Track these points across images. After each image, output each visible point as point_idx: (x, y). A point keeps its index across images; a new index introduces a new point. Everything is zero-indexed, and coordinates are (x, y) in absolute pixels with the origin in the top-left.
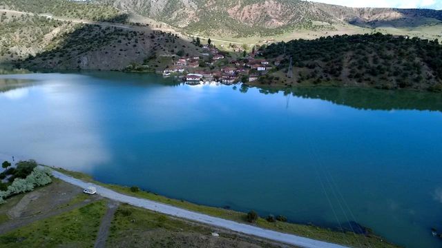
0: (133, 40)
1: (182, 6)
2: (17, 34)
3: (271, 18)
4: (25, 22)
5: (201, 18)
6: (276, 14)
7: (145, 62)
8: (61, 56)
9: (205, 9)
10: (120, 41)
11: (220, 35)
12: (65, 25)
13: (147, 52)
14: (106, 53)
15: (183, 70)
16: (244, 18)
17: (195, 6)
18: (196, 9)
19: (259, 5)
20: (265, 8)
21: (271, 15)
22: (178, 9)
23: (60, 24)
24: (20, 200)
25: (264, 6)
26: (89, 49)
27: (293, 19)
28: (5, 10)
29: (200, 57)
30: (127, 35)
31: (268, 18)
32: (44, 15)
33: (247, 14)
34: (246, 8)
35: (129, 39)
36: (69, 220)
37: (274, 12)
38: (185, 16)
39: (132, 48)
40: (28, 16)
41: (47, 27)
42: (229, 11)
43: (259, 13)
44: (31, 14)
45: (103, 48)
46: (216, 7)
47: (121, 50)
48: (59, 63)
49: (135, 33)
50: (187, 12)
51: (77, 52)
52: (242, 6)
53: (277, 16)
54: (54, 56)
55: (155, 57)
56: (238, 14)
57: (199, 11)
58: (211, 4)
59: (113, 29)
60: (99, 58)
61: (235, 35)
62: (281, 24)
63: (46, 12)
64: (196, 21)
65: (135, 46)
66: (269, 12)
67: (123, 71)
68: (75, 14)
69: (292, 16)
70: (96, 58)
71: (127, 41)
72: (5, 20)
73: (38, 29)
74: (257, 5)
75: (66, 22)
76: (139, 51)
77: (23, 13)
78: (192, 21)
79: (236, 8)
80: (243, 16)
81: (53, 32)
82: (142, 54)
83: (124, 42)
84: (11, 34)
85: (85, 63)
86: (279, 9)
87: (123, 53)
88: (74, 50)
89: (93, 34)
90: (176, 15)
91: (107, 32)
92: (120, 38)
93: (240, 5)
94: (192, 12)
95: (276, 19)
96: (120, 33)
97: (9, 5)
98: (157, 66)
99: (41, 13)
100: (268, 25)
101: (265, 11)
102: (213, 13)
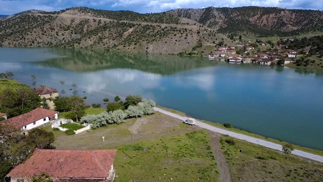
0: (184, 35)
1: (213, 16)
2: (107, 32)
3: (286, 24)
4: (112, 25)
5: (228, 25)
6: (291, 21)
7: (194, 49)
8: (135, 44)
9: (231, 18)
10: (175, 35)
11: (245, 35)
12: (137, 26)
13: (194, 43)
14: (166, 42)
15: (224, 55)
16: (262, 24)
17: (223, 17)
18: (224, 18)
19: (276, 15)
20: (281, 17)
21: (286, 22)
22: (211, 19)
23: (134, 25)
24: (134, 121)
25: (280, 15)
26: (154, 40)
27: (307, 24)
28: (100, 18)
29: (235, 47)
30: (180, 31)
31: (284, 24)
32: (123, 21)
33: (265, 21)
34: (264, 17)
35: (182, 34)
36: (180, 141)
37: (288, 19)
38: (216, 23)
39: (184, 40)
40: (114, 22)
41: (125, 27)
42: (251, 19)
43: (275, 20)
44: (115, 21)
45: (164, 39)
46: (240, 17)
47: (176, 41)
48: (134, 49)
49: (186, 30)
50: (217, 20)
51: (145, 42)
52: (261, 16)
53: (291, 23)
54: (131, 44)
55: (201, 46)
56: (257, 21)
57: (226, 20)
58: (236, 15)
59: (170, 28)
60: (161, 46)
61: (257, 35)
62: (296, 28)
63: (124, 19)
64: (224, 27)
65: (186, 38)
66: (285, 19)
67: (178, 55)
68: (143, 19)
69: (306, 22)
70: (158, 46)
71: (180, 35)
72: (100, 25)
73: (120, 29)
74: (274, 14)
75: (137, 24)
76: (189, 41)
77: (111, 20)
78: (221, 27)
79: (256, 17)
80: (262, 23)
81: (129, 31)
82: (191, 44)
83: (178, 35)
84: (103, 32)
85: (151, 49)
86: (294, 17)
87: (177, 43)
88: (144, 41)
89: (156, 31)
90: (209, 22)
91: (165, 30)
92: (175, 33)
93: (259, 15)
94: (221, 21)
95: (291, 25)
96: (176, 30)
97: (103, 15)
98: (203, 52)
99: (121, 20)
100: (284, 29)
101: (281, 18)
102: (237, 20)
